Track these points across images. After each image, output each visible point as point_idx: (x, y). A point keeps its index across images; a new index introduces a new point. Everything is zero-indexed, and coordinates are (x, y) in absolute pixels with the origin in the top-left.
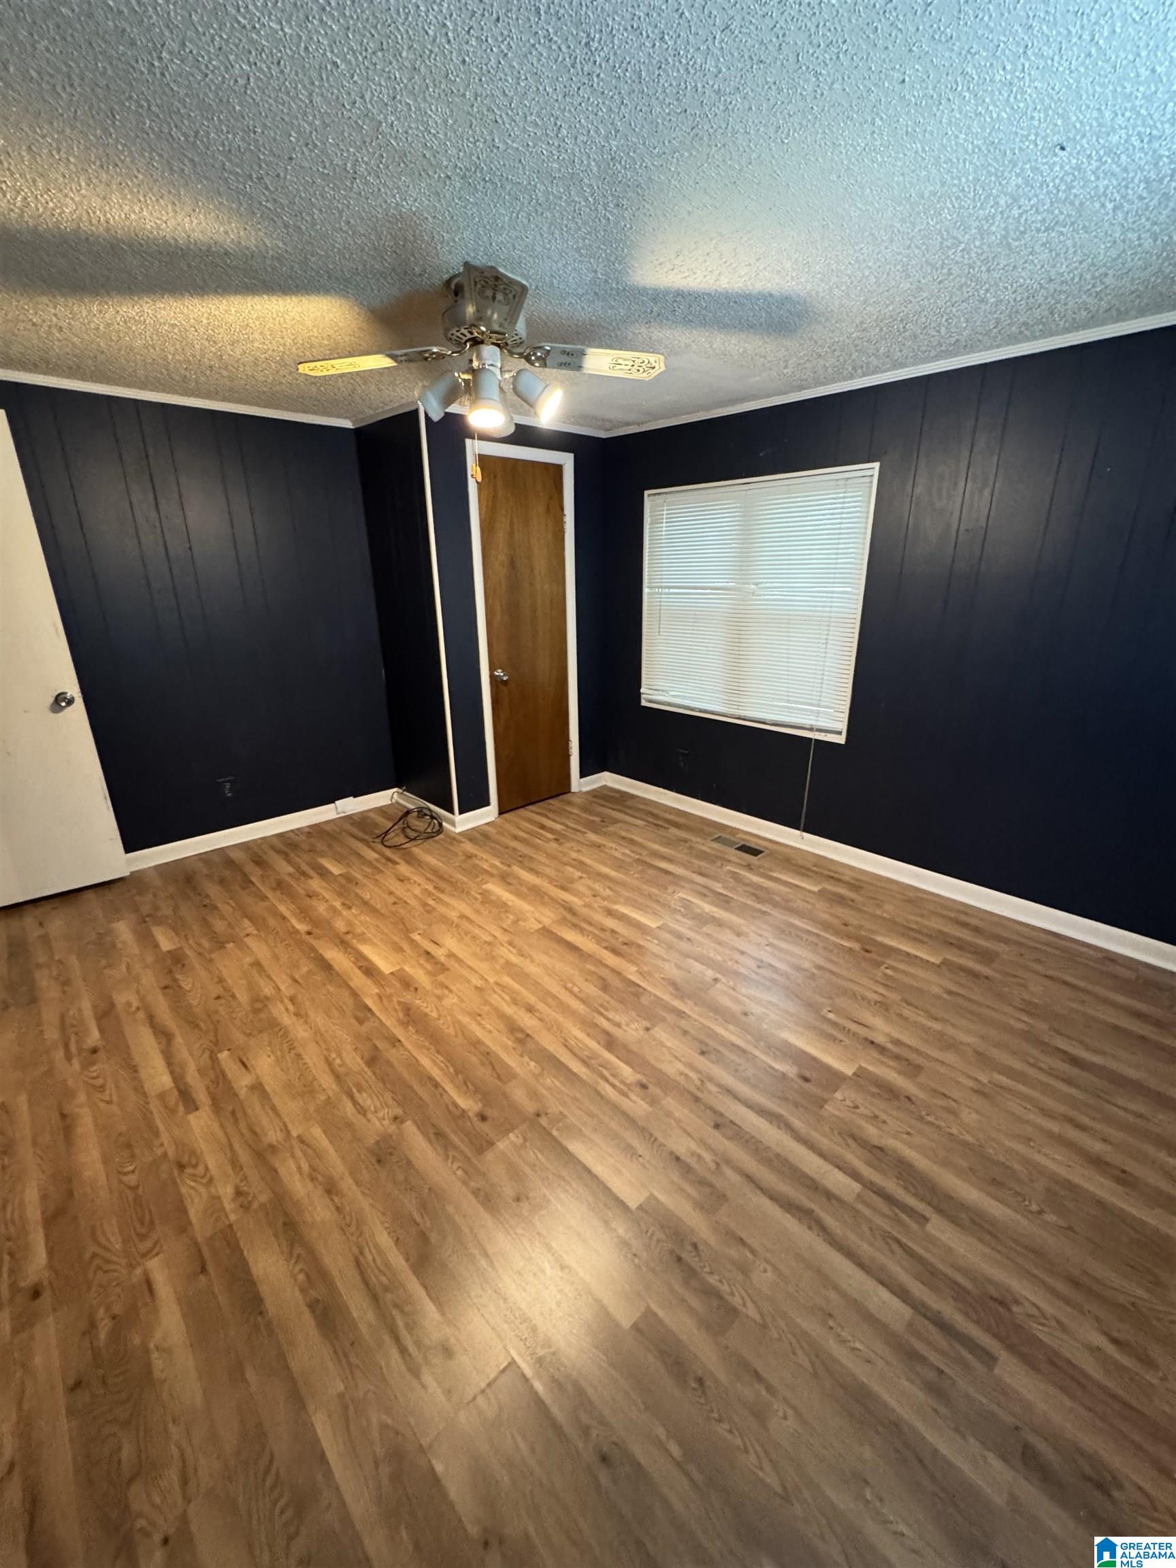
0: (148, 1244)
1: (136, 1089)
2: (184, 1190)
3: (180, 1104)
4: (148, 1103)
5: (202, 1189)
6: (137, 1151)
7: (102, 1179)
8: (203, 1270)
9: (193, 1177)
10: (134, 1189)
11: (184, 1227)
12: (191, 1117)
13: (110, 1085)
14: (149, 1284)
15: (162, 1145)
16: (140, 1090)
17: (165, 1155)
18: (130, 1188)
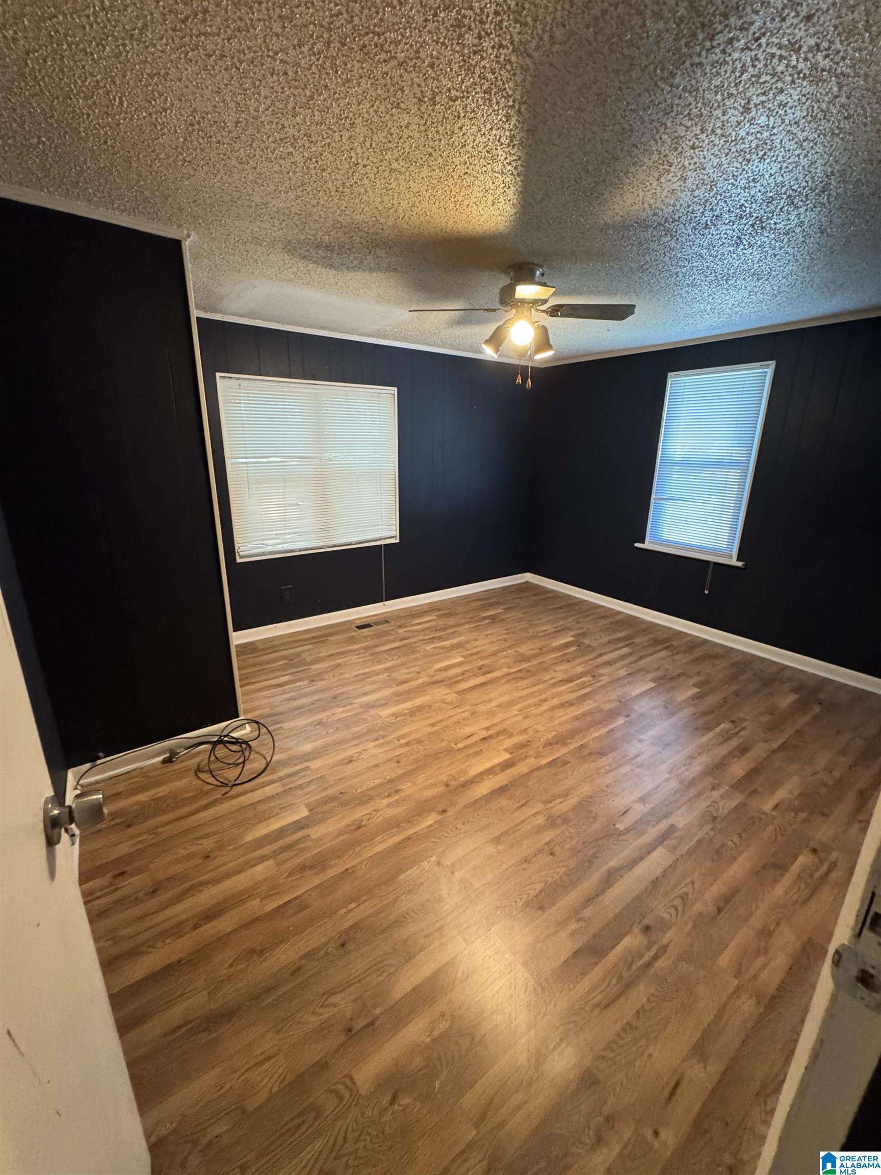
0: (762, 816)
1: (675, 869)
2: (726, 812)
3: (671, 837)
4: (682, 856)
5: (721, 804)
6: (718, 845)
7: (745, 854)
8: (755, 790)
9: (717, 810)
10: (740, 835)
11: (743, 804)
12: (680, 826)
13: (678, 892)
14: (776, 807)
15: (706, 833)
16: (673, 867)
17: (712, 829)
18: (741, 837)
